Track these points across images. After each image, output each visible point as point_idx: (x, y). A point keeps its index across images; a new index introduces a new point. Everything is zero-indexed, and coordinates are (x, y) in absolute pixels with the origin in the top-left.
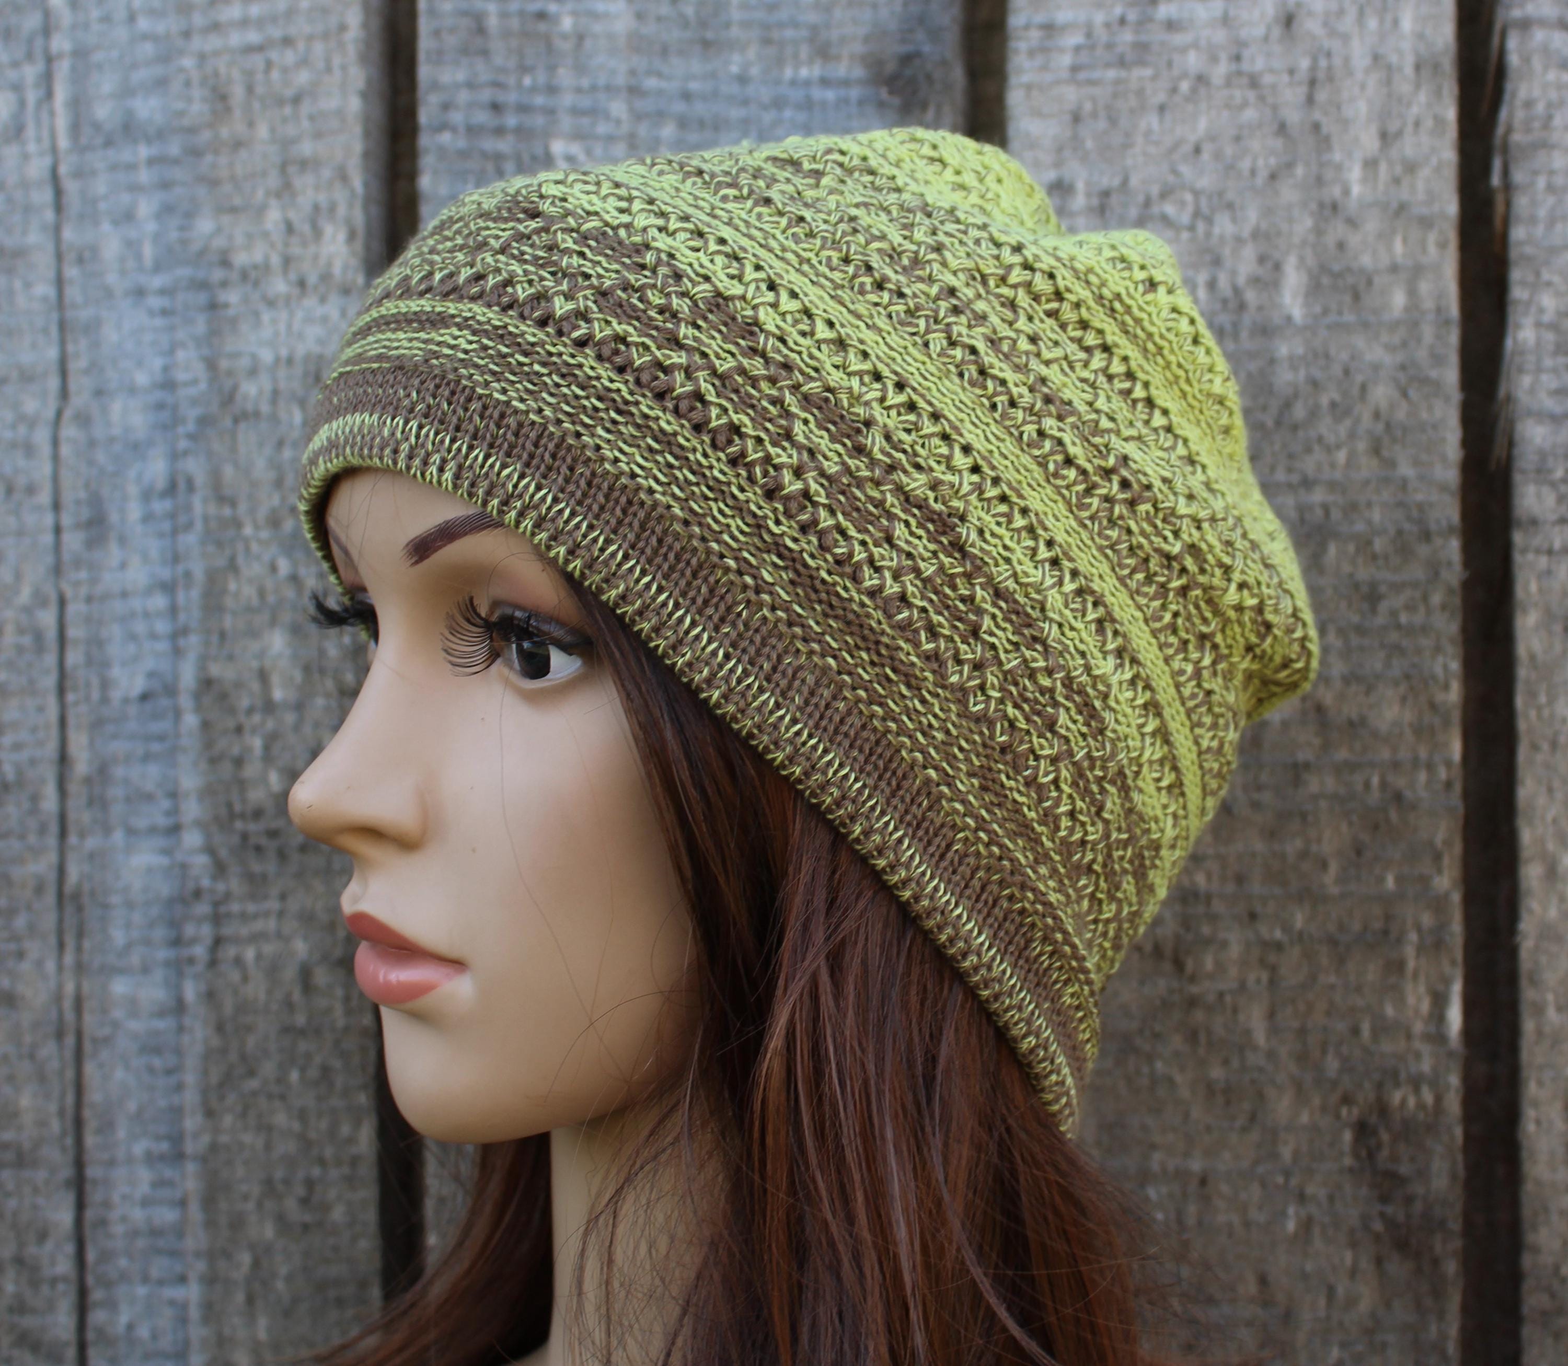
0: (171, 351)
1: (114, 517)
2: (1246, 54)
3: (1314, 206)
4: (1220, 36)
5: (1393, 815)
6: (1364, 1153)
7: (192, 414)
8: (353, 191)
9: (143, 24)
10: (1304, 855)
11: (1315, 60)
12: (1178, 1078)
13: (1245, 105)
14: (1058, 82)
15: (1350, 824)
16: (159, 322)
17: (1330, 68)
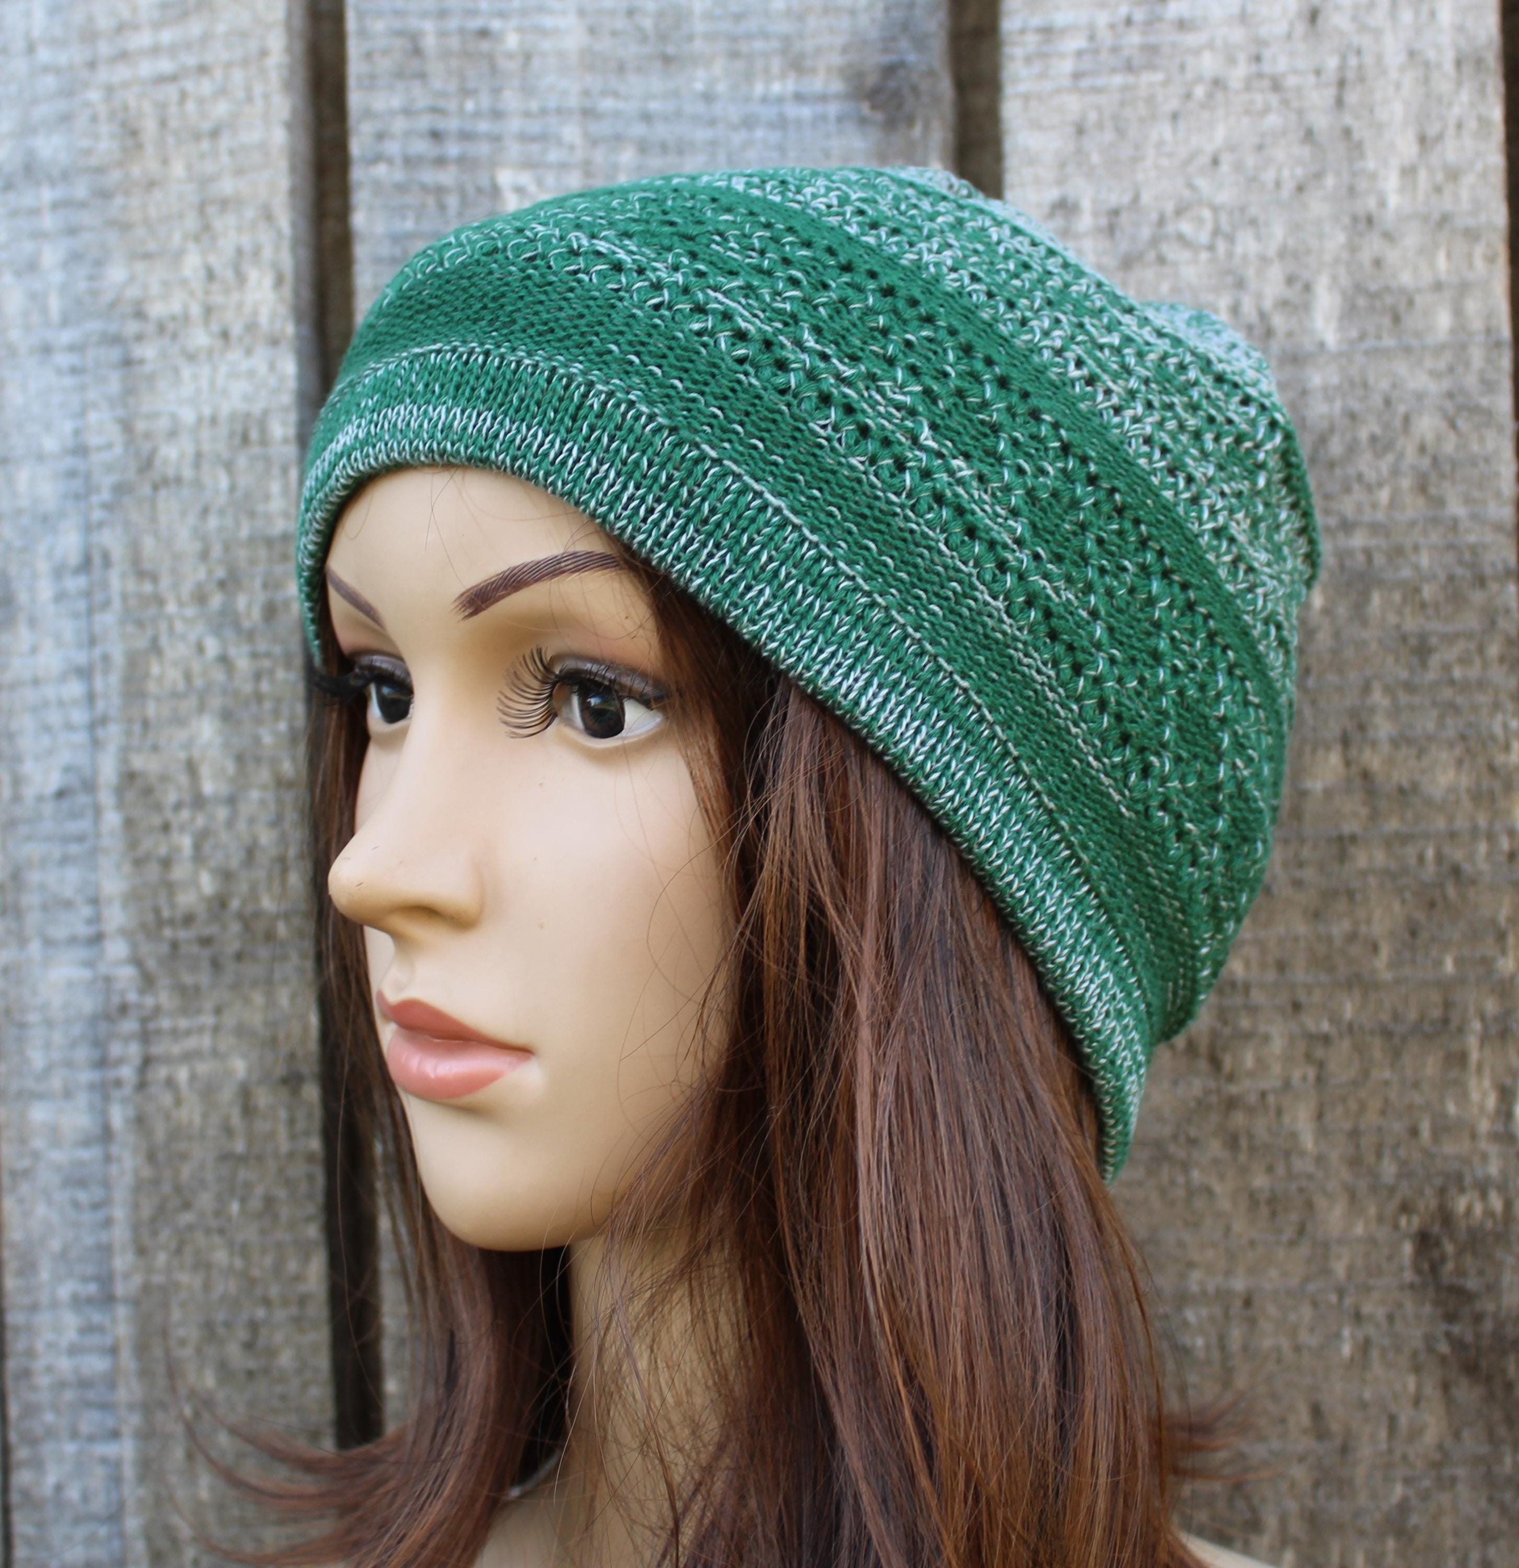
0: (82, 413)
1: (23, 597)
2: (1267, 54)
3: (1346, 220)
4: (1237, 35)
5: (1451, 891)
6: (1426, 1266)
7: (107, 481)
8: (279, 232)
9: (44, 55)
10: (1352, 937)
11: (1344, 58)
12: (1218, 1188)
13: (1266, 110)
14: (1058, 91)
15: (1403, 902)
16: (68, 381)
17: (1360, 67)
